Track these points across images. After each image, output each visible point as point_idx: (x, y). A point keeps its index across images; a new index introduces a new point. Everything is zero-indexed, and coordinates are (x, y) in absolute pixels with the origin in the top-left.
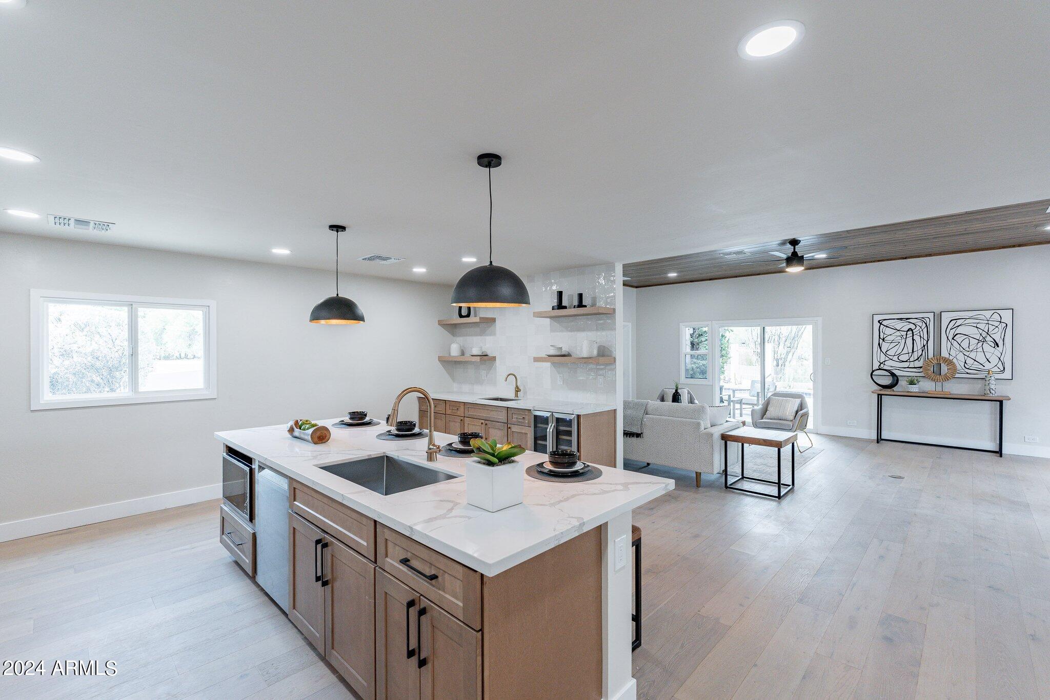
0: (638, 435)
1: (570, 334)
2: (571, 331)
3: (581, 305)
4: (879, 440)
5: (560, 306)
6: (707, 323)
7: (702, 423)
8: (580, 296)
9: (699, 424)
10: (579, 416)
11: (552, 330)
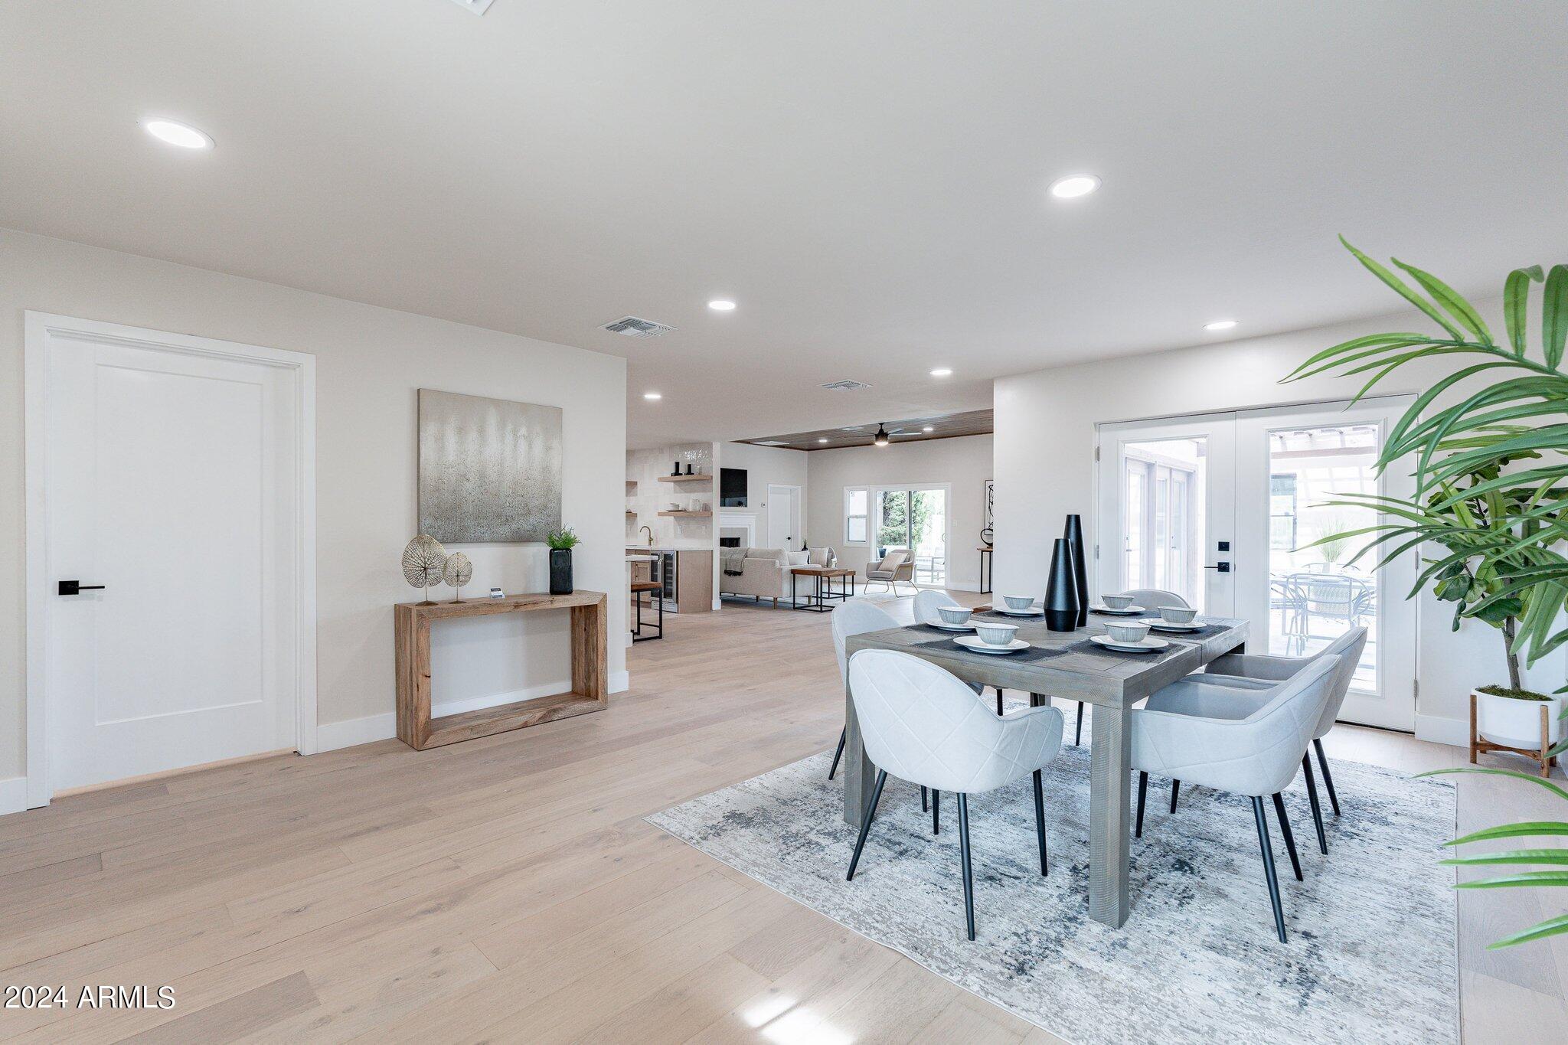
0: (739, 574)
1: (686, 494)
2: (686, 492)
3: (689, 472)
4: (982, 593)
5: (677, 473)
6: (864, 487)
7: (777, 561)
8: (689, 466)
9: (774, 562)
10: (677, 552)
11: (675, 492)
